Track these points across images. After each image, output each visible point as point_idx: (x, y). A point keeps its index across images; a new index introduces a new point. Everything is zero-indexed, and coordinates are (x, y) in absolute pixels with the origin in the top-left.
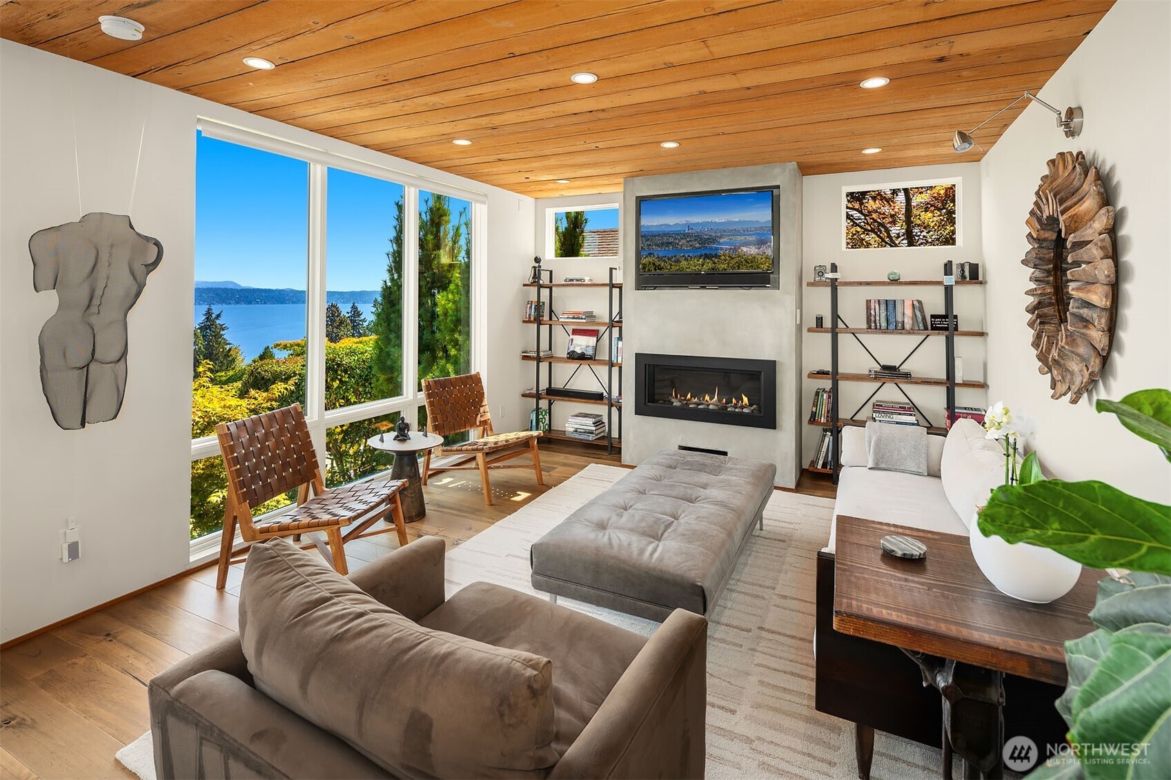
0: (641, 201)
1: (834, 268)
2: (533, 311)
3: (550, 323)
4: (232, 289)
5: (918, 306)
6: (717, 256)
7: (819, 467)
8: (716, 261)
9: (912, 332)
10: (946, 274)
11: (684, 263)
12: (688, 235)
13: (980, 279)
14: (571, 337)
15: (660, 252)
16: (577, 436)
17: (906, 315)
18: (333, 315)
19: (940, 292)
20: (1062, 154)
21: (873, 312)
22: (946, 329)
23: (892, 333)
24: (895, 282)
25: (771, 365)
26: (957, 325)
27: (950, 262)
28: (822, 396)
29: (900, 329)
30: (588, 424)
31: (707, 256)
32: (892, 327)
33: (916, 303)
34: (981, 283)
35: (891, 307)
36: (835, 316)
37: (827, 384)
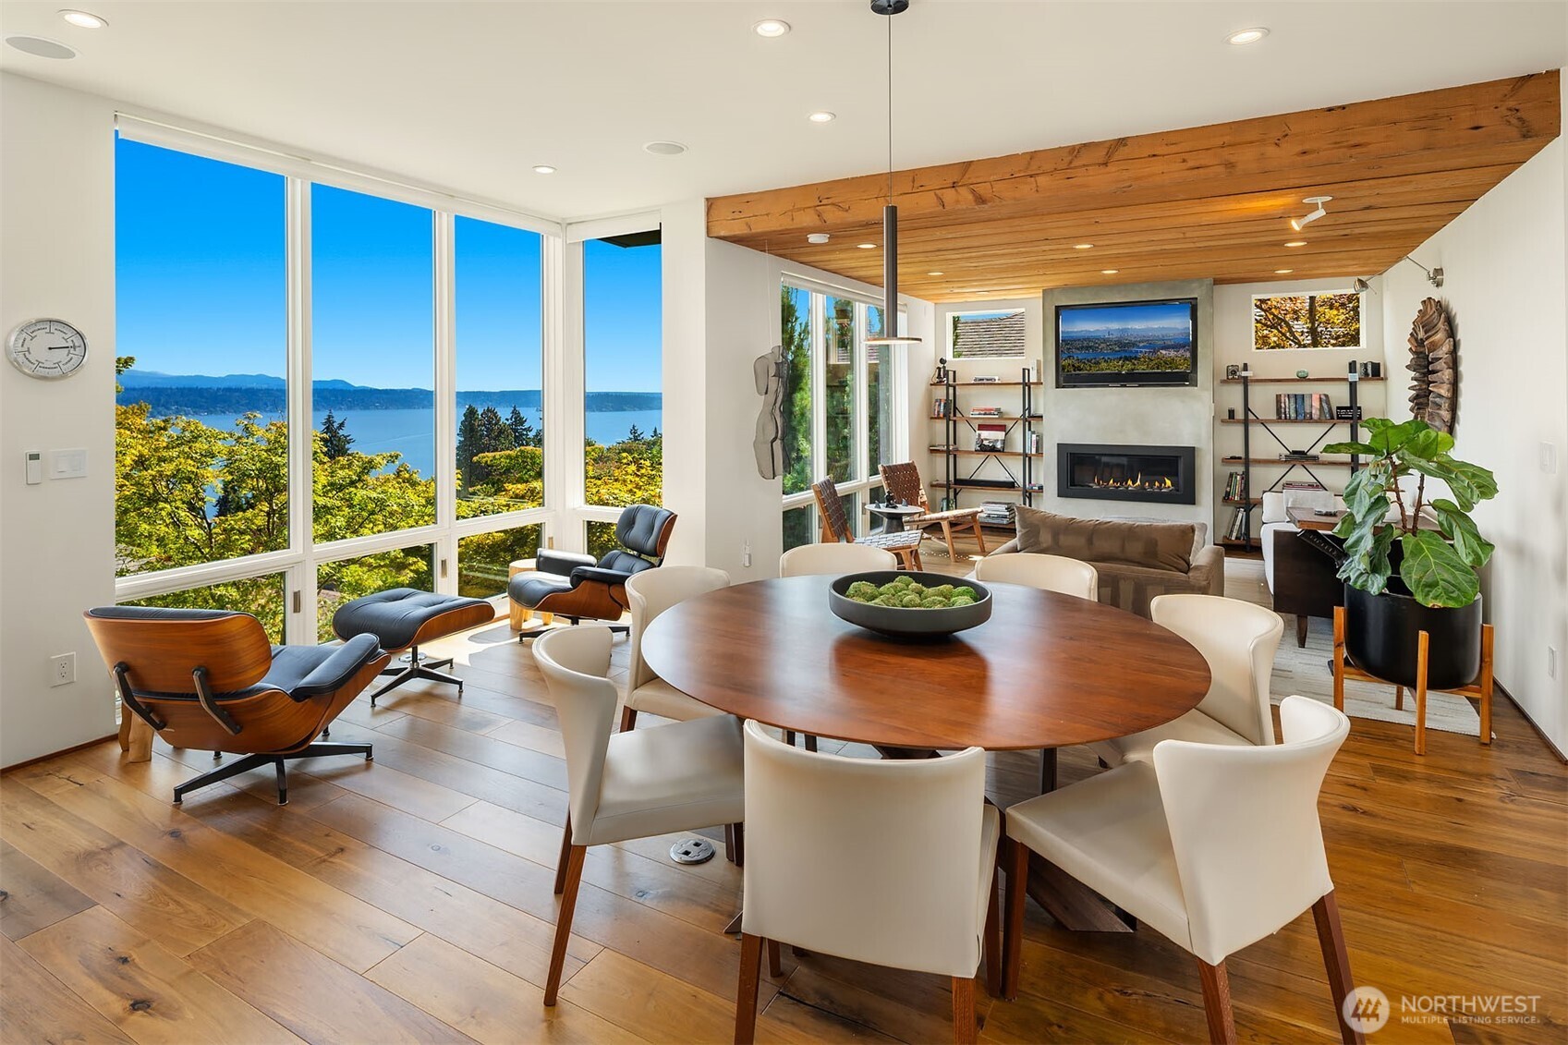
0: (1058, 308)
1: (1245, 367)
2: (942, 408)
3: (954, 418)
4: (342, 390)
5: (1325, 399)
6: (1136, 358)
7: (1233, 539)
8: (1136, 362)
9: (1319, 421)
10: (1350, 372)
11: (1104, 365)
12: (1108, 340)
13: (1382, 375)
14: (978, 432)
15: (1081, 355)
16: (991, 521)
17: (1315, 407)
18: (490, 423)
19: (1345, 389)
20: (1430, 298)
21: (1283, 405)
22: (1351, 418)
23: (1301, 422)
24: (1303, 379)
25: (1191, 452)
26: (1360, 415)
27: (1355, 362)
28: (1236, 478)
29: (1308, 419)
30: (1002, 510)
31: (1126, 359)
32: (1300, 417)
33: (1323, 397)
34: (1382, 379)
35: (1299, 401)
36: (1247, 409)
37: (1240, 469)
